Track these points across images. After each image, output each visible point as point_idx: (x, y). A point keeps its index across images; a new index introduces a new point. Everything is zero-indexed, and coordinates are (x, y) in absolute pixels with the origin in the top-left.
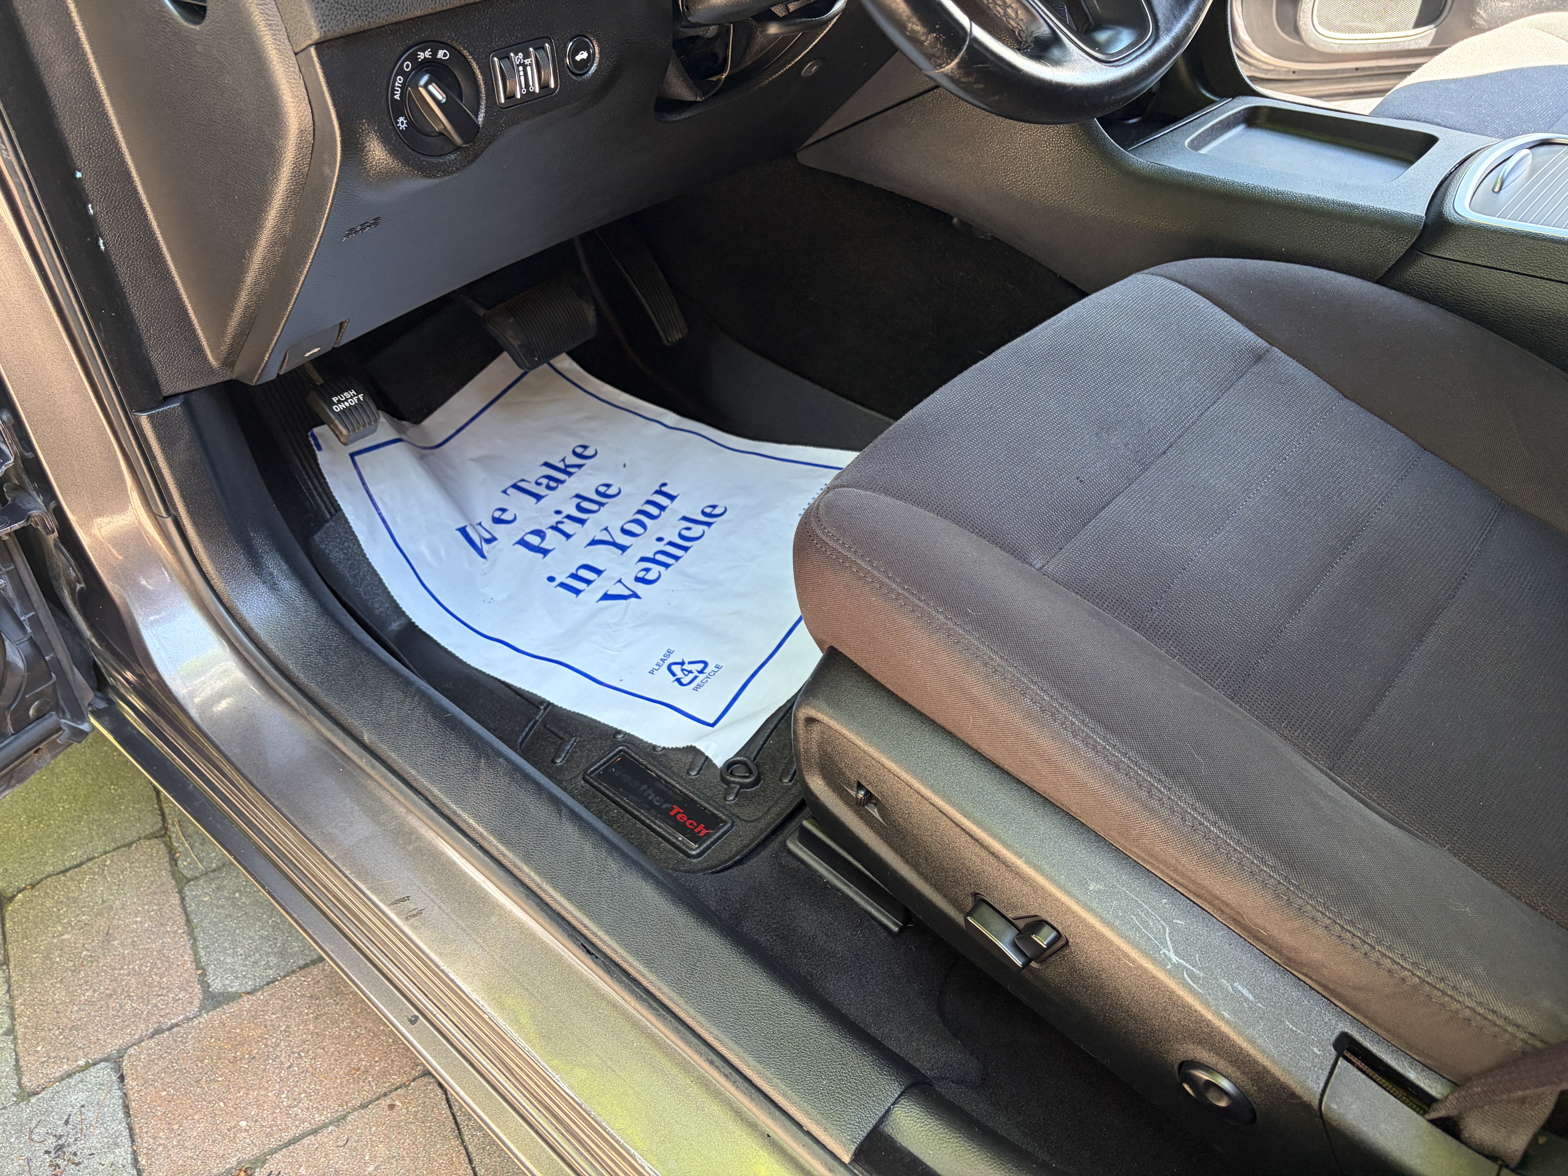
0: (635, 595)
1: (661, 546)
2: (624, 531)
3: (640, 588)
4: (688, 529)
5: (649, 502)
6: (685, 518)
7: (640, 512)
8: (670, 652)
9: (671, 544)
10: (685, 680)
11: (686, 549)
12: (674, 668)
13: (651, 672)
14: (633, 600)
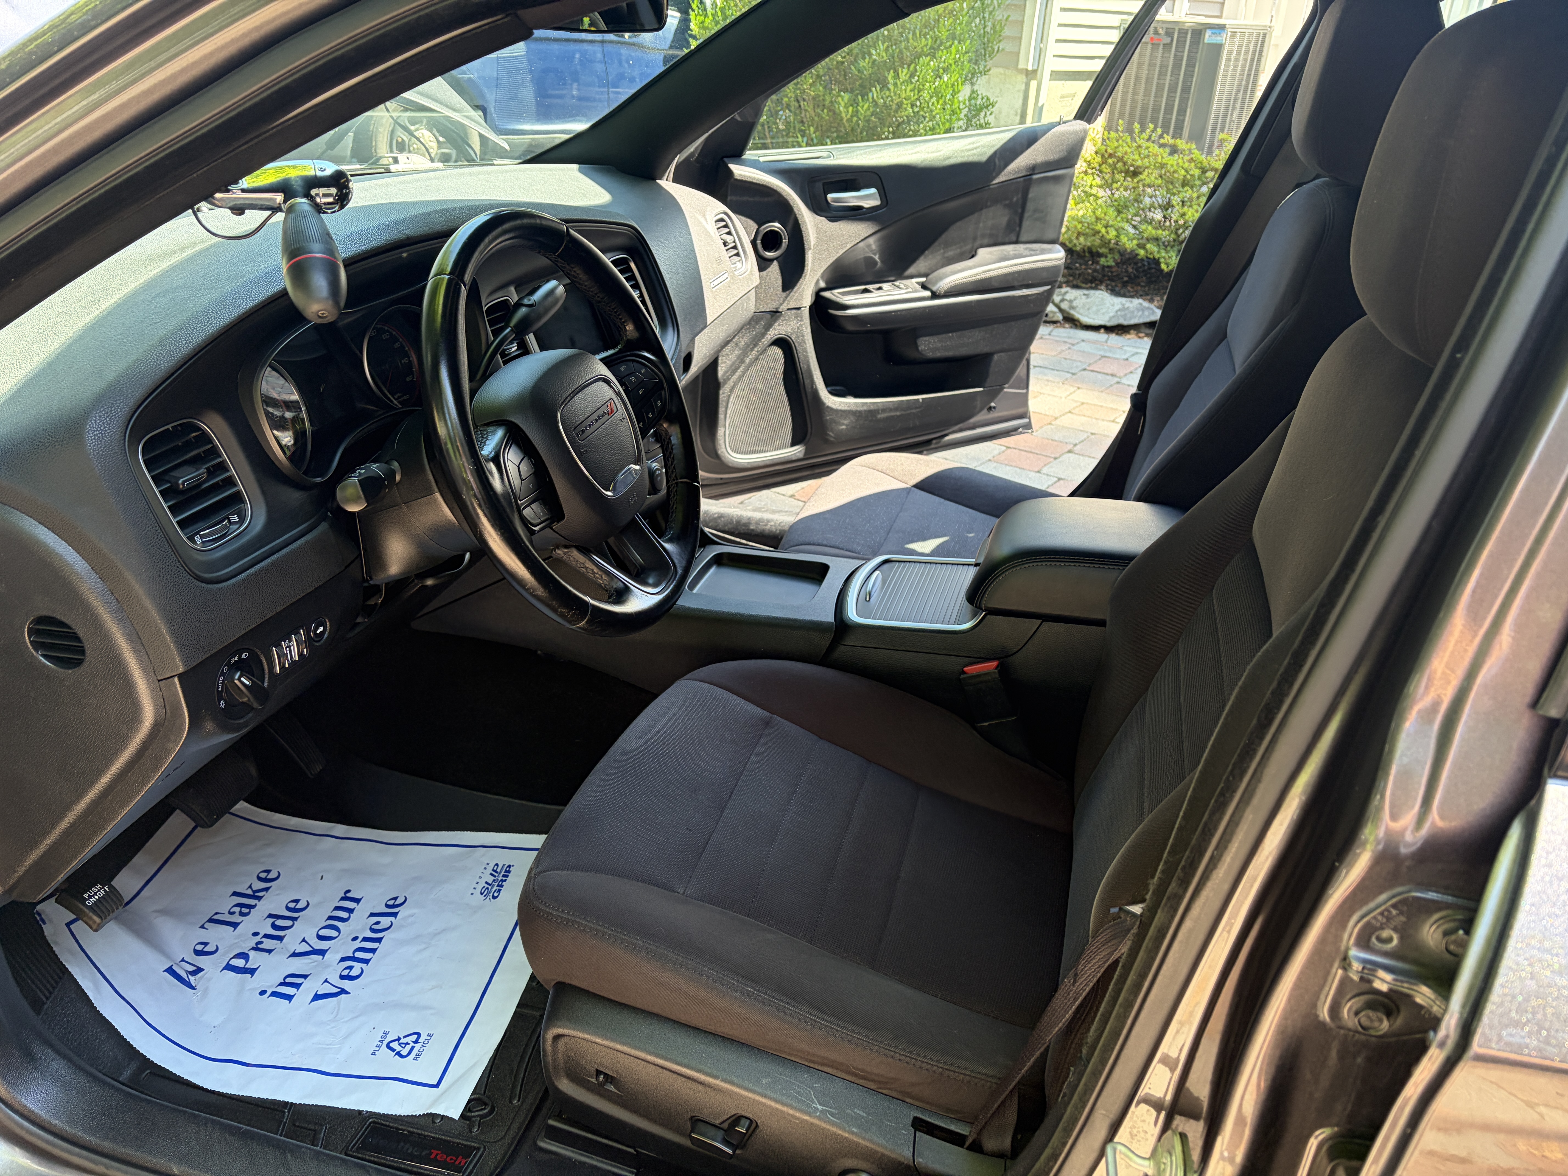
0: (343, 991)
1: (358, 944)
2: (321, 938)
3: (346, 985)
4: (378, 923)
5: (337, 908)
6: (372, 915)
7: (330, 918)
8: (386, 1033)
9: (365, 939)
10: (404, 1053)
11: (379, 940)
12: (391, 1045)
13: (374, 1054)
14: (343, 995)
